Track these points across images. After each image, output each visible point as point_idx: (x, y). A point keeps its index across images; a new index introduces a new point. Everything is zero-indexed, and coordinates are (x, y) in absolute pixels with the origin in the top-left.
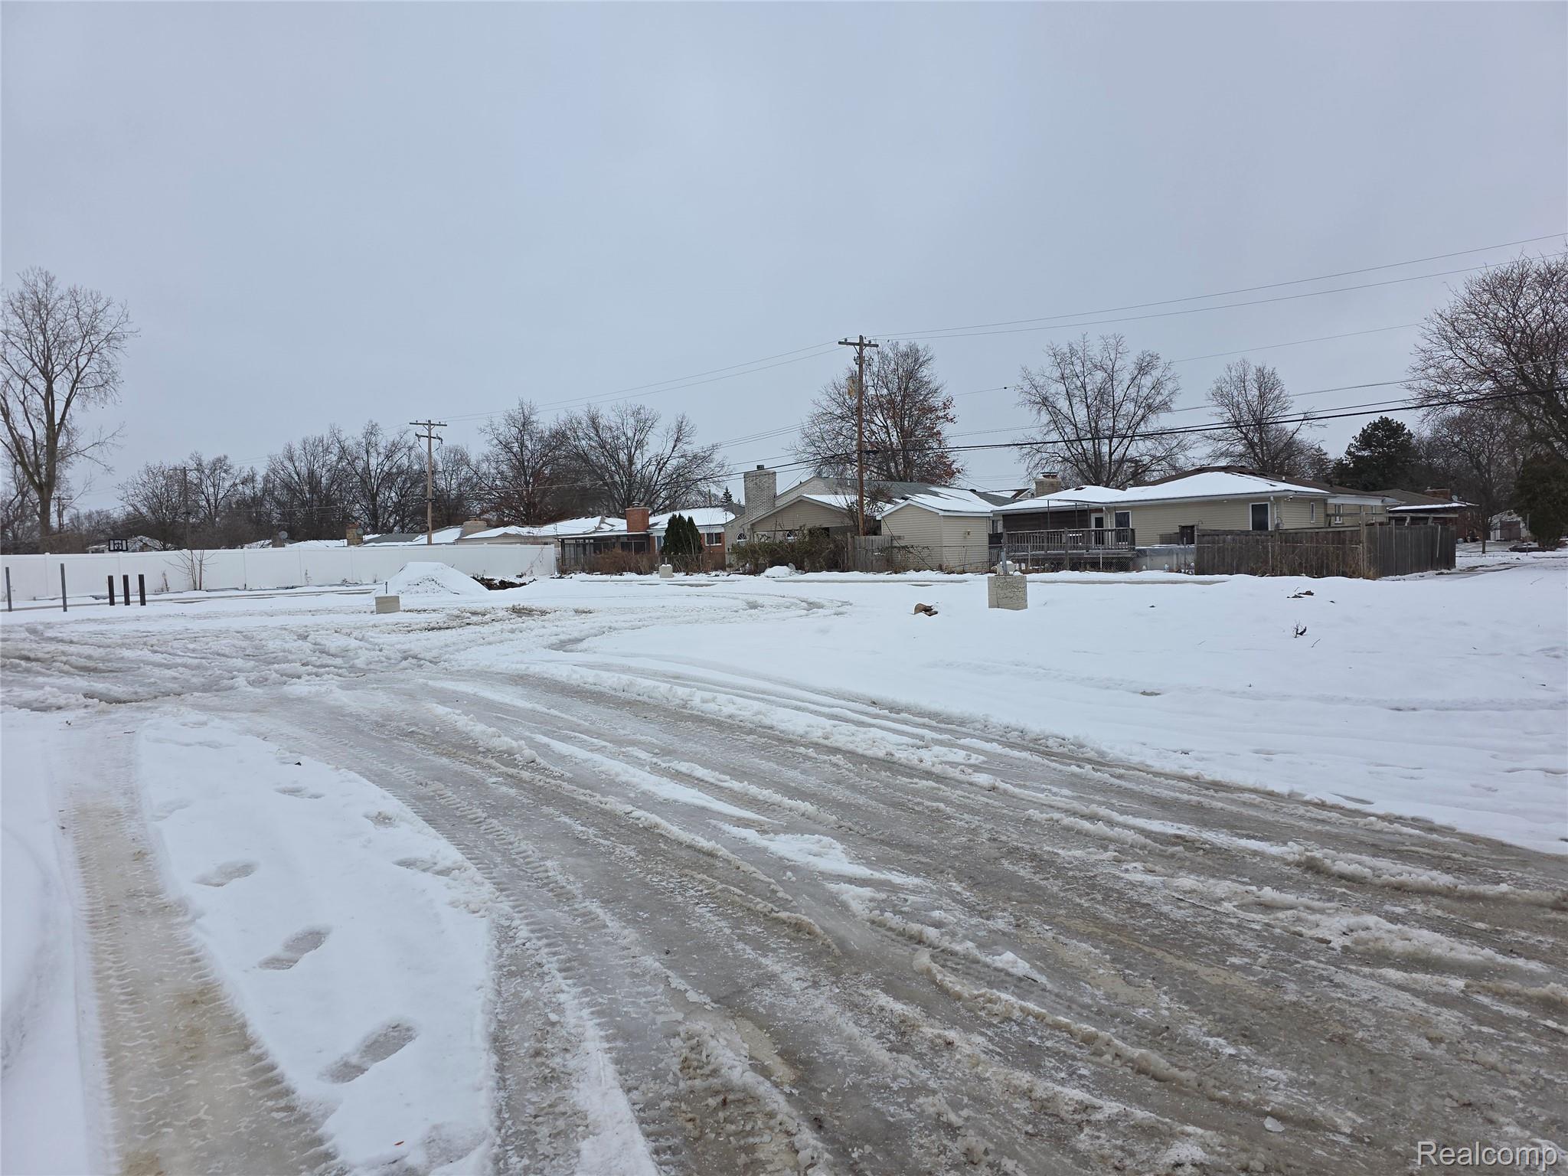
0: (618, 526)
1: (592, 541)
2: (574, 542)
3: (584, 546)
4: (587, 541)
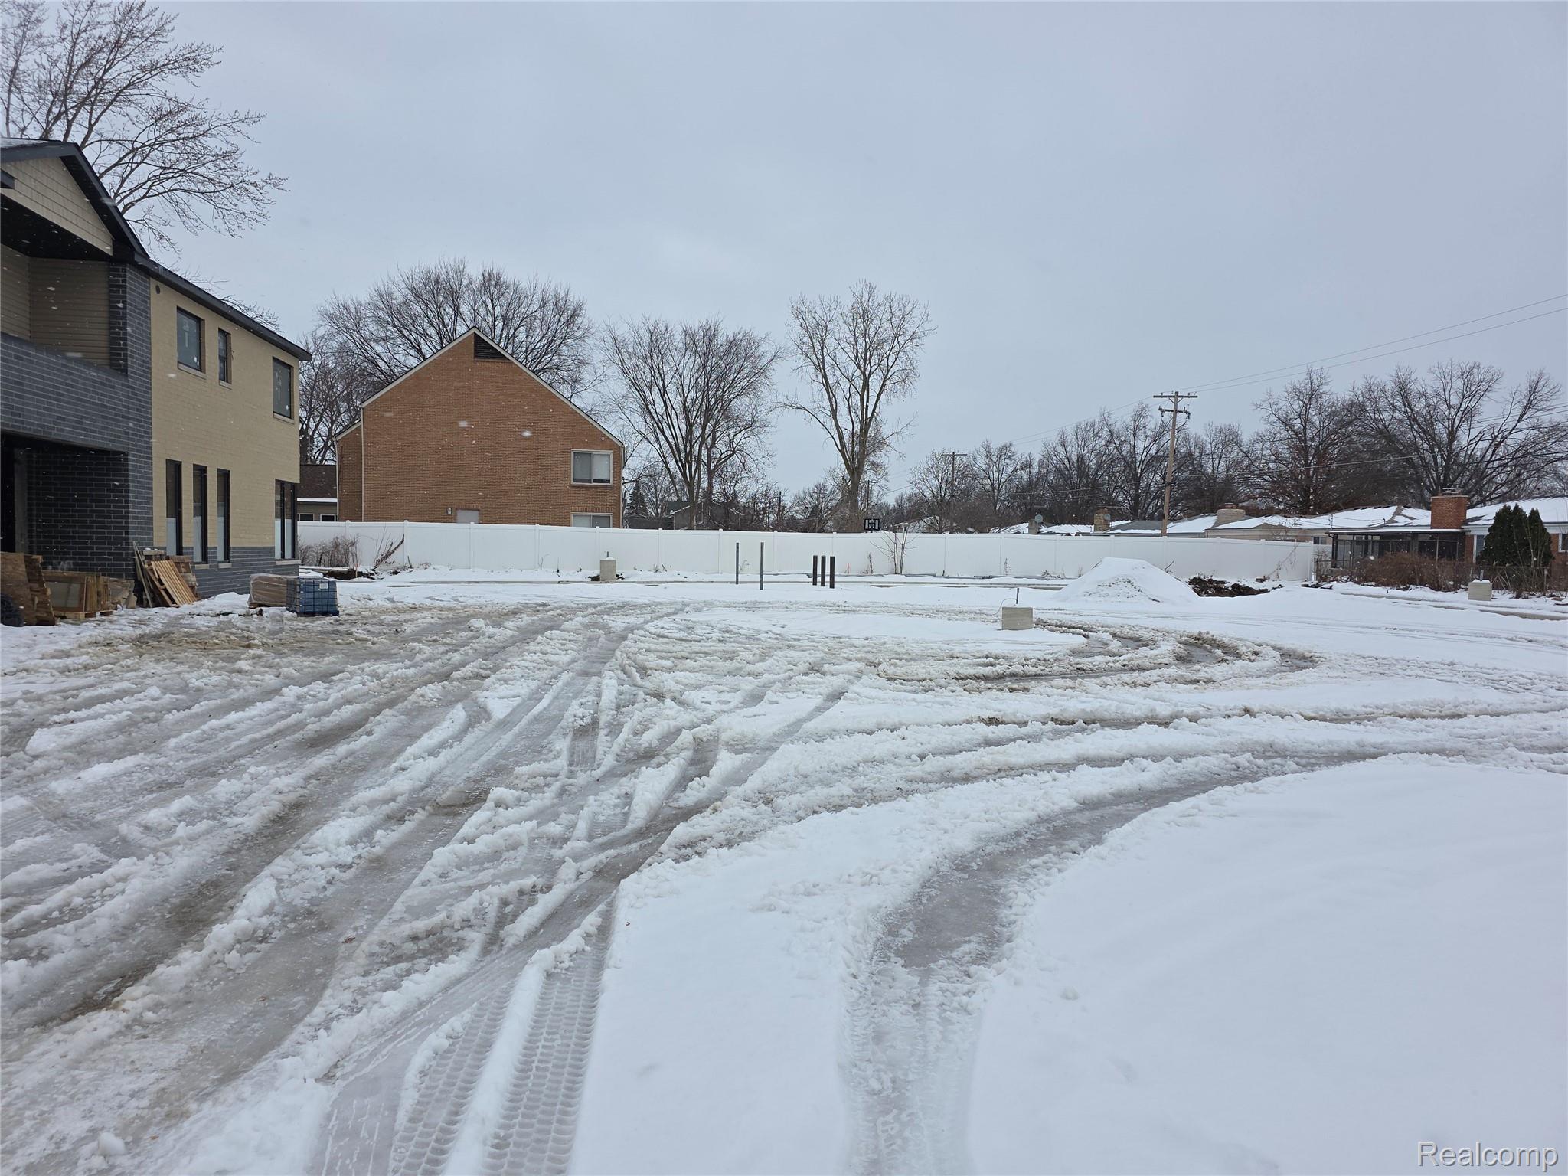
0: (1420, 519)
1: (1378, 538)
2: (1351, 538)
3: (1367, 543)
4: (1370, 538)
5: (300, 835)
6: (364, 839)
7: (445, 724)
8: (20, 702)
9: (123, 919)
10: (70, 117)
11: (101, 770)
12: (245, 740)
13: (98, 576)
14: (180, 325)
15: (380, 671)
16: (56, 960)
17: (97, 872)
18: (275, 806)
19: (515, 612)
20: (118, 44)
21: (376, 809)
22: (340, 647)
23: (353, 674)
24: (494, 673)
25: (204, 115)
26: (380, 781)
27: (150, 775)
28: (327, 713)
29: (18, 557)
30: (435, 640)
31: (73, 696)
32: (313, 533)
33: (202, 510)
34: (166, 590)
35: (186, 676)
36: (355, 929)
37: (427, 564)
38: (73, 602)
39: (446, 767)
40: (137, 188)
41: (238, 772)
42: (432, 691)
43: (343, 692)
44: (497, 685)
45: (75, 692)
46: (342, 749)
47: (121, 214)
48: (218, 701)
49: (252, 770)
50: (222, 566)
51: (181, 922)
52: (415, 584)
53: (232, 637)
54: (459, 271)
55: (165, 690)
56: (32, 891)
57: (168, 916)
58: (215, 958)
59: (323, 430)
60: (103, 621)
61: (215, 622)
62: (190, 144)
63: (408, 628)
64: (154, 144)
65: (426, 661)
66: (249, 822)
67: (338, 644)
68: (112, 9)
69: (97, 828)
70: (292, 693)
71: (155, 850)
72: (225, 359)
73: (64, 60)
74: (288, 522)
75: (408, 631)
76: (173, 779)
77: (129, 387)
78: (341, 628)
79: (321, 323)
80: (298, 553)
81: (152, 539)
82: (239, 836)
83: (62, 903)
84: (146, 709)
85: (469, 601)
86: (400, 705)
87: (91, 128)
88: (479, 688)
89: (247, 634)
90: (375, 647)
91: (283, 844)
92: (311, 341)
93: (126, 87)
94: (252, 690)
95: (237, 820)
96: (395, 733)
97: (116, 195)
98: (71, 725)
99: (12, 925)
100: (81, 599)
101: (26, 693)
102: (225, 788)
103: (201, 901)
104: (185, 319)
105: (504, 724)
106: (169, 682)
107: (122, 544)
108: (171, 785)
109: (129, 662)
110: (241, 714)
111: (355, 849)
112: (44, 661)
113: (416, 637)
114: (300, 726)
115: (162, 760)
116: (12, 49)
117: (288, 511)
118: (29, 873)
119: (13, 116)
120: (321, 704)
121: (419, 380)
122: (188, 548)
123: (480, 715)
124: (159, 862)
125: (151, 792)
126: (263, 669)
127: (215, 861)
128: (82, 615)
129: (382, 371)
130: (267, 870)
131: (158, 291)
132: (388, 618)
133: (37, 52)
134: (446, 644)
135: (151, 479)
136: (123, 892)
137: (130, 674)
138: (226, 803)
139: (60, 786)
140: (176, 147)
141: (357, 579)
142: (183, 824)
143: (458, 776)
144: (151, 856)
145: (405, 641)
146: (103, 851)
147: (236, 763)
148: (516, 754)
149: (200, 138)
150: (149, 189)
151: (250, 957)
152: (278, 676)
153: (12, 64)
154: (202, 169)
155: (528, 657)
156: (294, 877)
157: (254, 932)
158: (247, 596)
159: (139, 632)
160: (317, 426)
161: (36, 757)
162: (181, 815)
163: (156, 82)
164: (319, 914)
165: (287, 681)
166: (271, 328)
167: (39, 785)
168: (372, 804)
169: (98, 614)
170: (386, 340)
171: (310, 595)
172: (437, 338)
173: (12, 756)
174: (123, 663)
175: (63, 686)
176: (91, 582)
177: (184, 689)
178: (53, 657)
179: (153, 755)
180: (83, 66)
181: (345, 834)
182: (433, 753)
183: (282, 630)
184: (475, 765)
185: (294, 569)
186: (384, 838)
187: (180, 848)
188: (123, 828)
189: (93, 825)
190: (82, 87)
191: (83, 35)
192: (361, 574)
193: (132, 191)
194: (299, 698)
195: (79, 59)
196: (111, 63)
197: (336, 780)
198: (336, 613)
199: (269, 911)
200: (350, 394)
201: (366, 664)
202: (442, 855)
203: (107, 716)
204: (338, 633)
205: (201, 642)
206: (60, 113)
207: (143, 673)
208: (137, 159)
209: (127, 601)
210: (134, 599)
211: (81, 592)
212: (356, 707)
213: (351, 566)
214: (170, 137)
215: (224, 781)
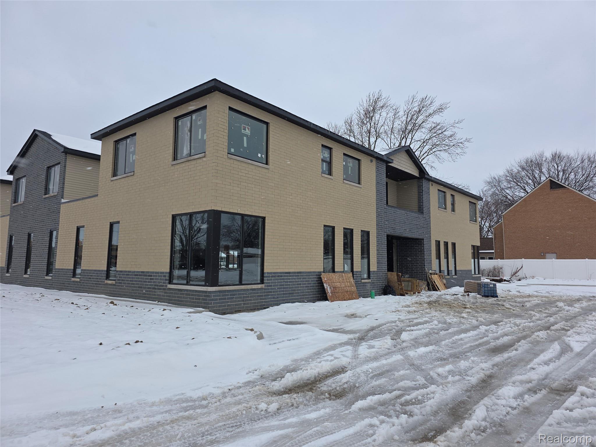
5: (494, 389)
6: (520, 397)
7: (551, 350)
8: (398, 322)
9: (435, 408)
10: (407, 137)
11: (422, 350)
12: (468, 345)
13: (416, 280)
14: (439, 195)
15: (518, 323)
16: (415, 418)
17: (425, 388)
18: (482, 375)
19: (579, 300)
20: (420, 111)
21: (524, 385)
22: (500, 311)
23: (506, 323)
24: (572, 329)
25: (444, 125)
26: (524, 372)
27: (437, 354)
28: (498, 338)
29: (395, 274)
30: (541, 311)
31: (412, 321)
32: (486, 264)
33: (447, 257)
34: (436, 285)
35: (445, 318)
36: (521, 438)
37: (533, 277)
38: (410, 289)
39: (553, 371)
40: (425, 153)
41: (467, 358)
42: (542, 334)
43: (503, 330)
44: (574, 335)
45: (412, 320)
46: (506, 355)
47: (420, 162)
48: (457, 329)
49: (472, 358)
50: (454, 277)
51: (453, 415)
52: (529, 285)
53: (459, 304)
54: (541, 156)
55: (439, 322)
56: (407, 390)
57: (449, 411)
58: (467, 434)
59: (487, 224)
60: (418, 295)
61: (453, 297)
62: (441, 135)
63: (528, 305)
64: (430, 138)
65: (537, 320)
66: (474, 380)
67: (499, 309)
68: (418, 101)
69: (423, 371)
70: (483, 329)
71: (442, 384)
72: (453, 204)
73: (405, 121)
74: (476, 260)
75: (528, 306)
76: (445, 357)
77: (424, 217)
78: (499, 303)
79: (485, 185)
80: (481, 272)
81: (432, 267)
82: (470, 385)
83: (415, 397)
84: (433, 329)
85: (555, 294)
86: (528, 339)
87: (412, 139)
88: (565, 335)
89: (464, 303)
90: (515, 312)
91: (487, 392)
92: (481, 193)
93: (422, 124)
94: (468, 326)
95: (469, 378)
96: (527, 351)
97: (419, 157)
98: (412, 332)
99: (401, 401)
100: (412, 288)
101: (399, 319)
102: (463, 364)
103: (459, 408)
104: (440, 193)
105: (580, 355)
106: (440, 319)
107: (423, 269)
108: (445, 359)
109: (427, 311)
110: (465, 335)
111: (517, 401)
112: (403, 308)
113: (532, 309)
114: (487, 343)
115: (441, 349)
116: (392, 122)
117: (476, 256)
118: (405, 383)
119: (392, 141)
120: (495, 334)
121: (526, 201)
122: (443, 270)
123: (566, 349)
124: (444, 389)
125: (438, 361)
126: (471, 317)
127: (463, 393)
128: (412, 293)
129: (509, 200)
130: (482, 402)
131: (432, 185)
132: (519, 300)
133: (398, 121)
134: (546, 313)
135: (431, 247)
136: (433, 398)
137: (427, 315)
138: (464, 370)
139: (411, 353)
140: (436, 138)
141: (503, 282)
142: (450, 376)
143: (561, 377)
144: (441, 386)
145: (527, 310)
146: (425, 380)
147: (466, 354)
148: (589, 370)
149: (444, 133)
150: (429, 153)
151: (479, 437)
152: (477, 321)
153: (392, 126)
154: (444, 142)
155: (589, 323)
156: (493, 407)
157: (480, 427)
158: (463, 288)
159: (429, 300)
160: (485, 223)
161: (403, 342)
162: (450, 372)
163: (430, 119)
164: (504, 427)
165: (481, 323)
166: (467, 190)
167: (405, 352)
168: (522, 382)
169: (417, 293)
170: (511, 188)
171: (486, 289)
172: (532, 184)
173: (397, 340)
174: (425, 311)
175: (409, 317)
176: (415, 282)
177: (445, 323)
178: (405, 307)
179: (438, 346)
180: (410, 120)
181: (512, 394)
182: (547, 363)
183: (477, 302)
184: (567, 373)
185: (479, 279)
186: (529, 399)
187: (450, 385)
188: (432, 373)
189: (422, 370)
190: (409, 127)
191: (410, 112)
192: (505, 280)
193: (423, 154)
194: (486, 331)
195: (408, 120)
196: (417, 117)
197: (505, 368)
198: (497, 297)
199: (484, 420)
200: (497, 210)
201: (511, 319)
202: (558, 414)
203: (422, 330)
204: (498, 304)
205: (449, 305)
206: (404, 137)
207: (432, 315)
208: (425, 144)
209: (425, 288)
210: (427, 288)
211: (412, 285)
212: (510, 338)
213: (501, 277)
214: (434, 135)
215: (462, 361)
